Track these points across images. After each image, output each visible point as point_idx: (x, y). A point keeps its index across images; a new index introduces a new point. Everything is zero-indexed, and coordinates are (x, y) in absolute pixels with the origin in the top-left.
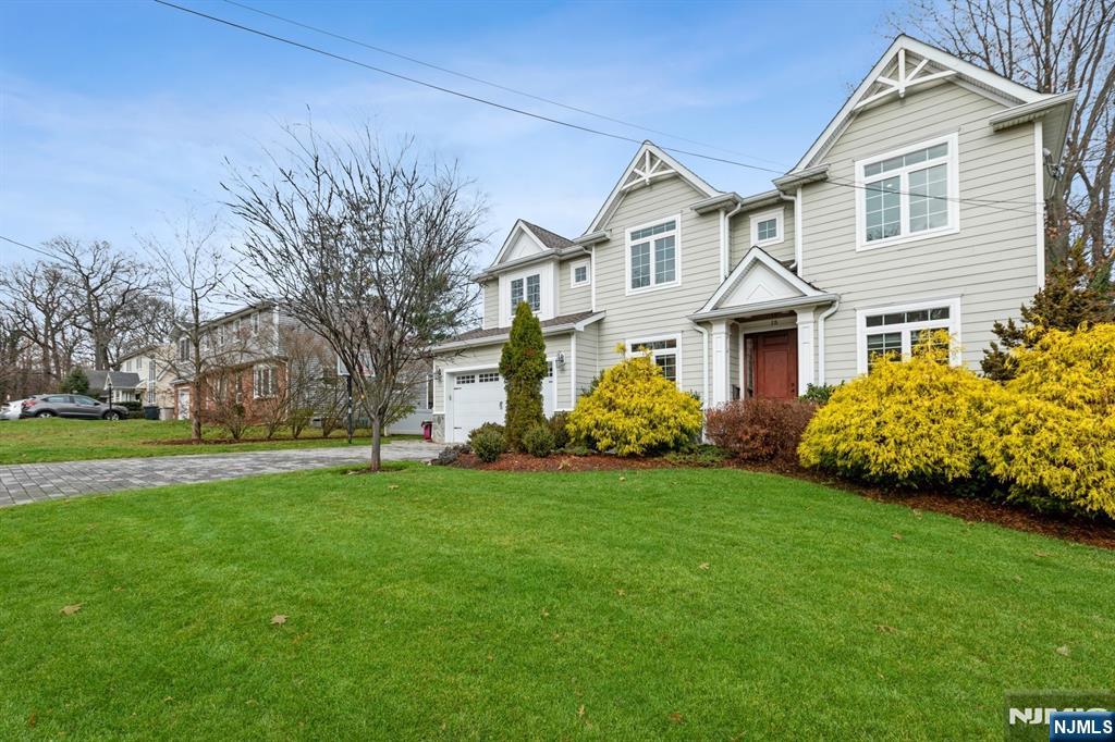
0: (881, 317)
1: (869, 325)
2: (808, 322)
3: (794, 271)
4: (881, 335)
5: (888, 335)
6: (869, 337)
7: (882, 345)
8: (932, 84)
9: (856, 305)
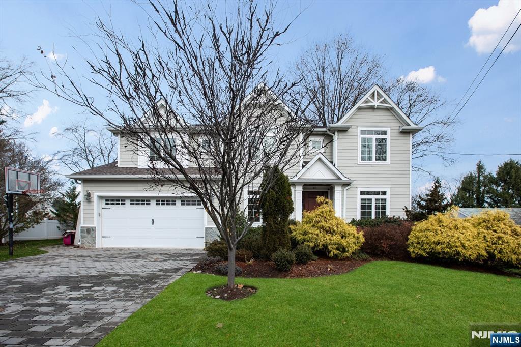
0: (365, 192)
1: (361, 195)
2: (339, 191)
3: (334, 166)
4: (365, 199)
5: (368, 199)
6: (361, 199)
7: (365, 203)
8: (383, 107)
9: (357, 186)
